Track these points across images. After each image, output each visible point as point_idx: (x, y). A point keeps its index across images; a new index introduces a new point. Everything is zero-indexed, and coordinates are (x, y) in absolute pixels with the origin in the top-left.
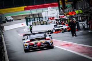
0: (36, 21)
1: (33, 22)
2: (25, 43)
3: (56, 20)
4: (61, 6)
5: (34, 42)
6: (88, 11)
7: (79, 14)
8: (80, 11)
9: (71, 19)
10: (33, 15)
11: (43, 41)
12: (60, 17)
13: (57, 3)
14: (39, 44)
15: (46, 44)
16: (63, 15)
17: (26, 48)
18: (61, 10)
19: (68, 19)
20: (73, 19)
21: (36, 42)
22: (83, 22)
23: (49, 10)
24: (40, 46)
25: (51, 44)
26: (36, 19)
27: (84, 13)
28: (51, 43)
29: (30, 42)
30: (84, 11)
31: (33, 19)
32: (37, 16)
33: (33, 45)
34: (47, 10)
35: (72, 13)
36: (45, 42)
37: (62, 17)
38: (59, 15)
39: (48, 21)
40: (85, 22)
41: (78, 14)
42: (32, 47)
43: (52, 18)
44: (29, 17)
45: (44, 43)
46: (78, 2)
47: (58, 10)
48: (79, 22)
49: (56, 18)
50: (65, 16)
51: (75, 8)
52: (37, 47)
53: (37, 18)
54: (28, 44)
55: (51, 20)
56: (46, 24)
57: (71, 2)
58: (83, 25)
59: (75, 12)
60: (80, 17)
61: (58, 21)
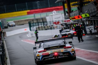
0: (40, 26)
1: (37, 27)
2: (38, 53)
4: (66, 10)
5: (49, 52)
6: (96, 15)
7: (86, 17)
9: (77, 24)
10: (37, 19)
11: (62, 50)
12: (65, 21)
13: (62, 7)
14: (56, 54)
15: (65, 54)
16: (69, 19)
17: (39, 59)
18: (67, 14)
19: (74, 24)
20: (79, 23)
21: (53, 51)
22: (90, 27)
23: (54, 14)
24: (58, 57)
25: (73, 54)
26: (40, 24)
27: (91, 17)
28: (73, 52)
29: (44, 51)
30: (91, 15)
31: (37, 24)
32: (41, 21)
33: (48, 55)
34: (52, 14)
35: (79, 17)
36: (64, 51)
37: (68, 21)
38: (64, 20)
39: (52, 26)
40: (93, 26)
41: (84, 18)
42: (47, 58)
43: (57, 23)
44: (33, 22)
45: (63, 53)
46: (85, 5)
47: (63, 14)
48: (86, 26)
49: (61, 23)
50: (71, 20)
51: (81, 12)
52: (54, 58)
53: (41, 22)
54: (41, 54)
55: (56, 24)
56: (51, 29)
57: (77, 6)
58: (91, 29)
59: (81, 16)
60: (86, 21)
61: (64, 26)
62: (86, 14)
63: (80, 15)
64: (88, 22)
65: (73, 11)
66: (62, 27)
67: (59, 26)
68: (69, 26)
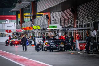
3: (13, 33)
4: (19, 20)
6: (46, 28)
7: (37, 29)
8: (38, 26)
12: (16, 31)
13: (16, 16)
16: (21, 29)
18: (19, 24)
19: (25, 34)
20: (30, 34)
22: (40, 39)
23: (6, 22)
27: (42, 29)
34: (5, 22)
35: (30, 28)
37: (19, 31)
38: (16, 29)
39: (4, 33)
40: (42, 39)
41: (35, 30)
46: (37, 17)
47: (16, 24)
48: (36, 38)
49: (13, 32)
50: (22, 30)
51: (33, 23)
55: (8, 32)
56: (2, 36)
57: (30, 17)
58: (40, 41)
59: (33, 27)
60: (37, 33)
61: (15, 34)
62: (37, 26)
63: (31, 26)
64: (38, 34)
65: (25, 21)
66: (13, 36)
67: (10, 34)
68: (20, 35)
